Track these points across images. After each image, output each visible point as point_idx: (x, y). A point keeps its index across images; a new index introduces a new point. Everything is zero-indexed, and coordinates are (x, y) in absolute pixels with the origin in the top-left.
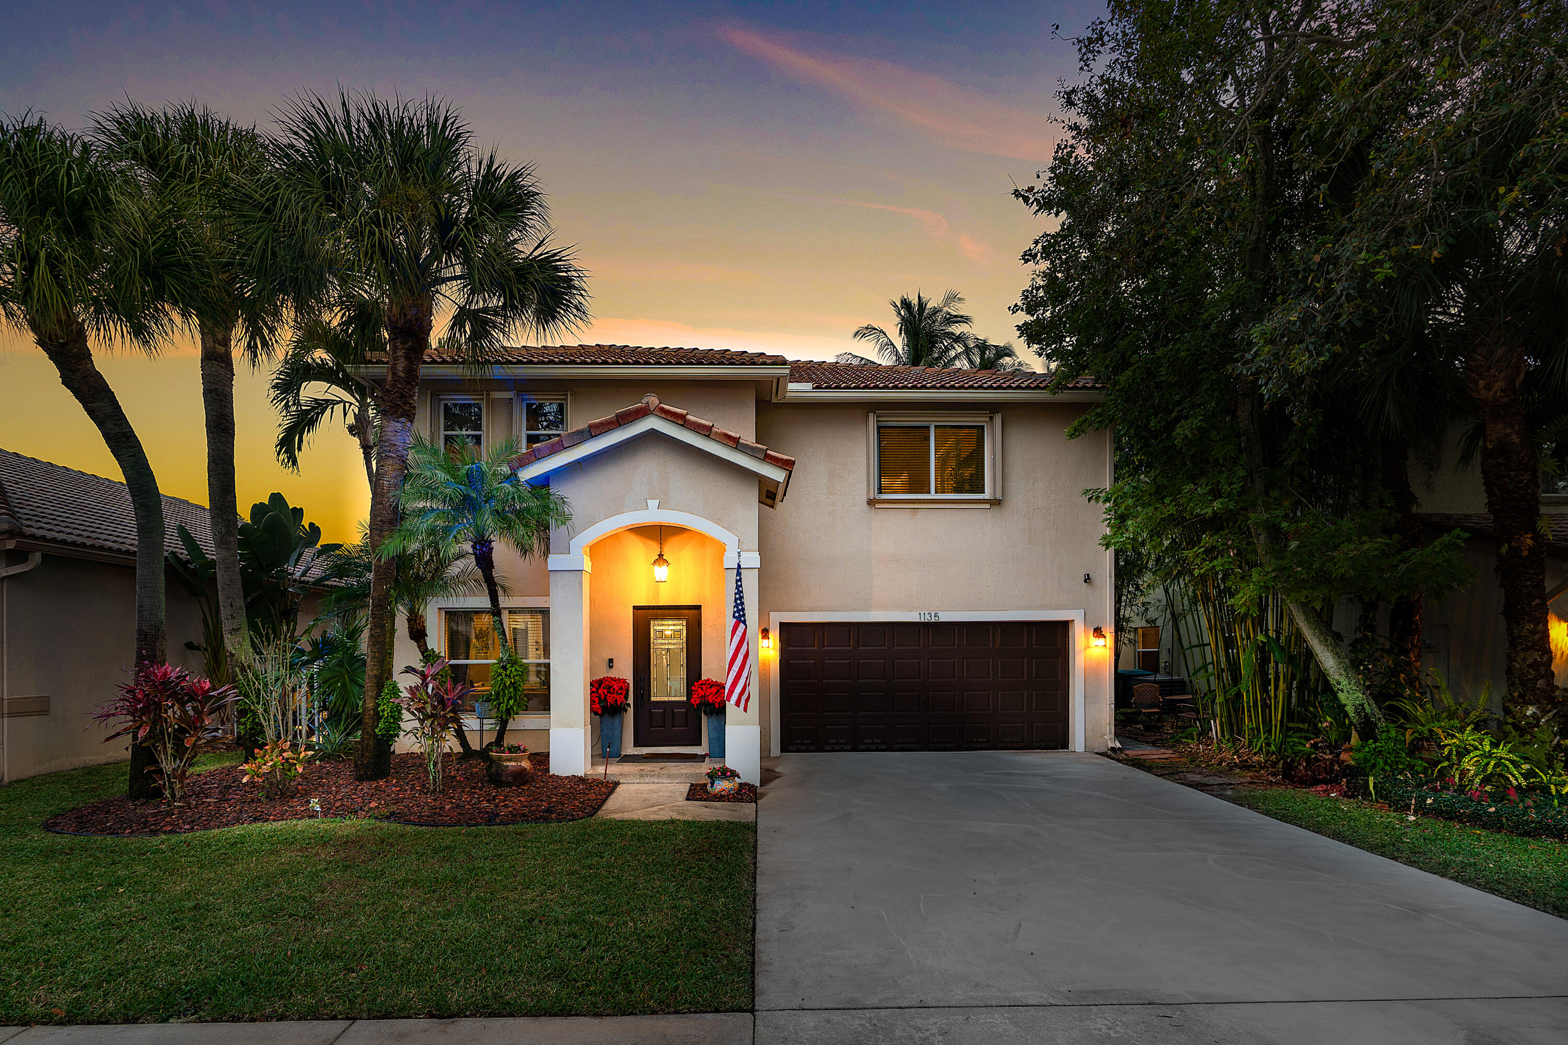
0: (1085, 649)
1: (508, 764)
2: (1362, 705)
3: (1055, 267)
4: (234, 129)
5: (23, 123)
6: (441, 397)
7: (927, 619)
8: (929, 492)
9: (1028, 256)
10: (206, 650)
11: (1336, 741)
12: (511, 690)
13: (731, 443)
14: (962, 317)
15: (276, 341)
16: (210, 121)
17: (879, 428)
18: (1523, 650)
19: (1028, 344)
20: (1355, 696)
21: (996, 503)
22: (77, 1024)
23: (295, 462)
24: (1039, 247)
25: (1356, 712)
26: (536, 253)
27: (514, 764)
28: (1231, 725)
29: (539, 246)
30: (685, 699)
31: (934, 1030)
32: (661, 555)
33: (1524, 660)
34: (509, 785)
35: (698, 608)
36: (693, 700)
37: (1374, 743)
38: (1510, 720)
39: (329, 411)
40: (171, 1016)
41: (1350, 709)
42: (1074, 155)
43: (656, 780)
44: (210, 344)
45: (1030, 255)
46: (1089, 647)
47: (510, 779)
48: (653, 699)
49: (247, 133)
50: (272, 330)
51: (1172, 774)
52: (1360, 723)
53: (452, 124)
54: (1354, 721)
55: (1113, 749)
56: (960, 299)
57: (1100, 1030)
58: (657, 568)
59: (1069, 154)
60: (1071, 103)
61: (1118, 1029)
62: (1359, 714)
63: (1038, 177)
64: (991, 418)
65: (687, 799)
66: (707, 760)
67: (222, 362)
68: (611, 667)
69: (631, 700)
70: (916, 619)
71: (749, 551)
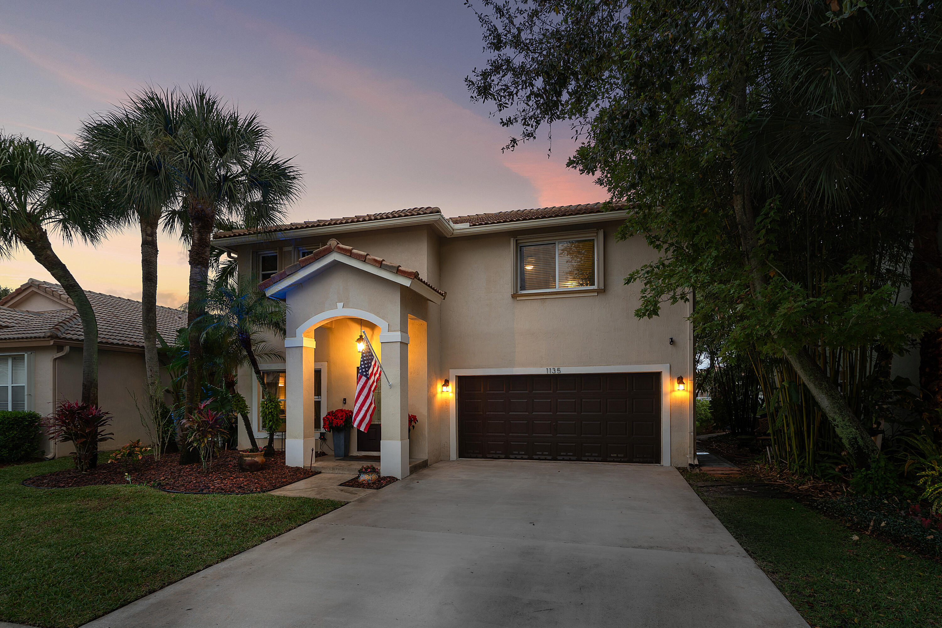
0: (671, 392)
1: (247, 459)
2: (855, 438)
6: (259, 253)
8: (555, 287)
10: (173, 393)
12: (270, 416)
13: (377, 265)
17: (521, 247)
20: (849, 431)
21: (603, 291)
25: (850, 444)
27: (250, 459)
32: (361, 336)
34: (247, 471)
41: (845, 441)
44: (145, 236)
46: (674, 391)
47: (247, 467)
54: (850, 451)
55: (690, 465)
58: (358, 344)
62: (852, 446)
64: (597, 233)
65: (340, 485)
67: (150, 245)
68: (345, 403)
70: (545, 372)
71: (394, 331)
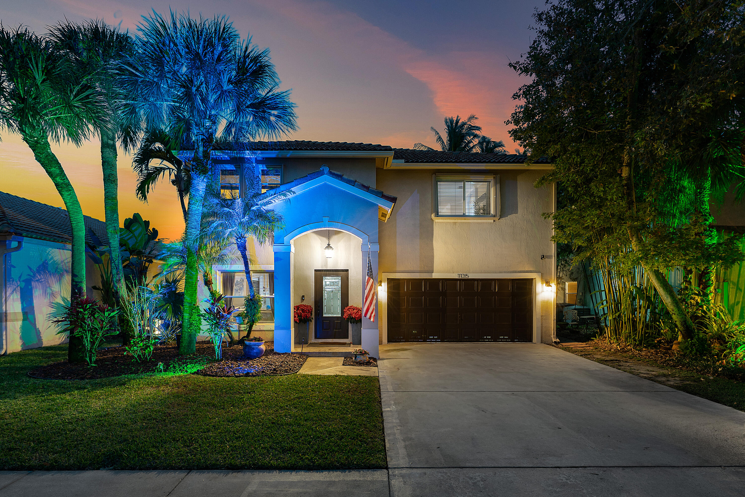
0: (541, 292)
1: (254, 347)
3: (529, 102)
4: (117, 34)
5: (17, 32)
7: (463, 277)
9: (516, 96)
10: (102, 290)
11: (670, 339)
13: (365, 189)
14: (477, 127)
15: (137, 138)
16: (106, 30)
17: (437, 182)
19: (514, 140)
21: (496, 219)
22: (56, 470)
23: (145, 198)
24: (522, 92)
26: (268, 95)
27: (257, 347)
28: (616, 331)
29: (270, 91)
30: (340, 315)
31: (479, 479)
32: (329, 245)
35: (347, 271)
36: (344, 316)
37: (691, 340)
39: (162, 173)
40: (101, 467)
41: (678, 323)
42: (540, 45)
44: (105, 139)
45: (517, 96)
46: (543, 291)
48: (324, 315)
49: (124, 36)
50: (135, 133)
51: (587, 355)
52: (684, 330)
53: (227, 31)
54: (680, 329)
55: (555, 342)
56: (476, 118)
57: (562, 480)
58: (327, 251)
59: (538, 45)
60: (541, 20)
61: (571, 479)
63: (522, 56)
65: (343, 365)
66: (352, 345)
67: (111, 149)
68: (303, 300)
69: (313, 316)
70: (457, 277)
71: (374, 243)
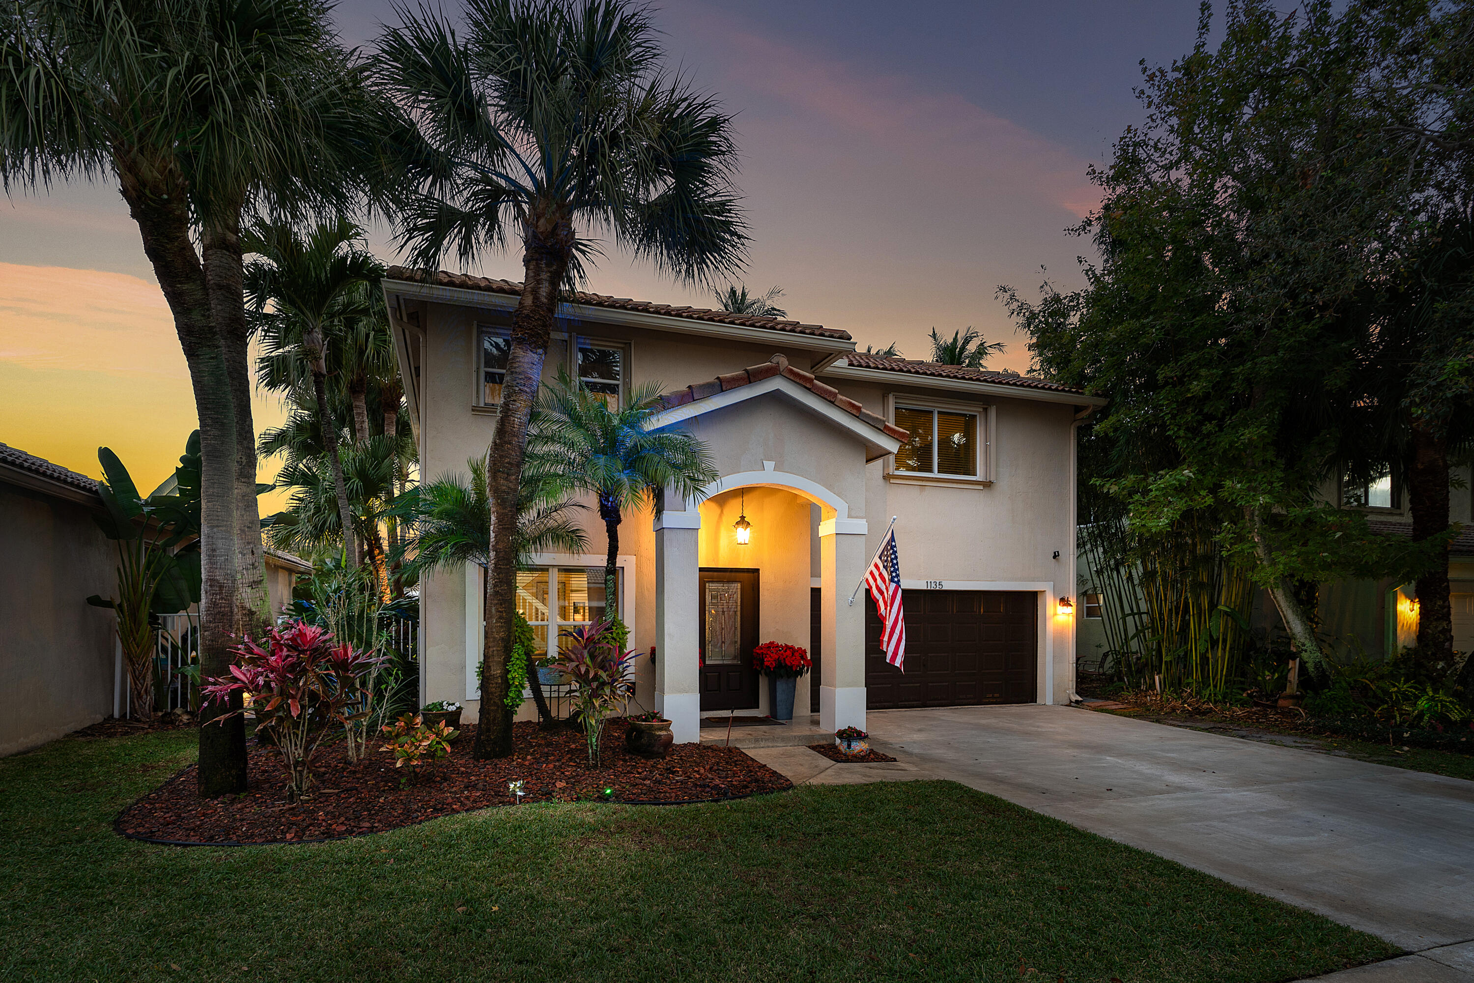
0: (1053, 616)
2: (1320, 662)
7: (933, 587)
8: (931, 471)
11: (1272, 691)
13: (854, 412)
17: (896, 408)
18: (1436, 620)
21: (987, 485)
25: (1315, 667)
30: (739, 662)
32: (743, 517)
33: (1436, 627)
35: (756, 571)
38: (1423, 672)
43: (770, 745)
48: (708, 662)
55: (1073, 700)
58: (739, 530)
64: (985, 410)
70: (924, 587)
71: (856, 517)
